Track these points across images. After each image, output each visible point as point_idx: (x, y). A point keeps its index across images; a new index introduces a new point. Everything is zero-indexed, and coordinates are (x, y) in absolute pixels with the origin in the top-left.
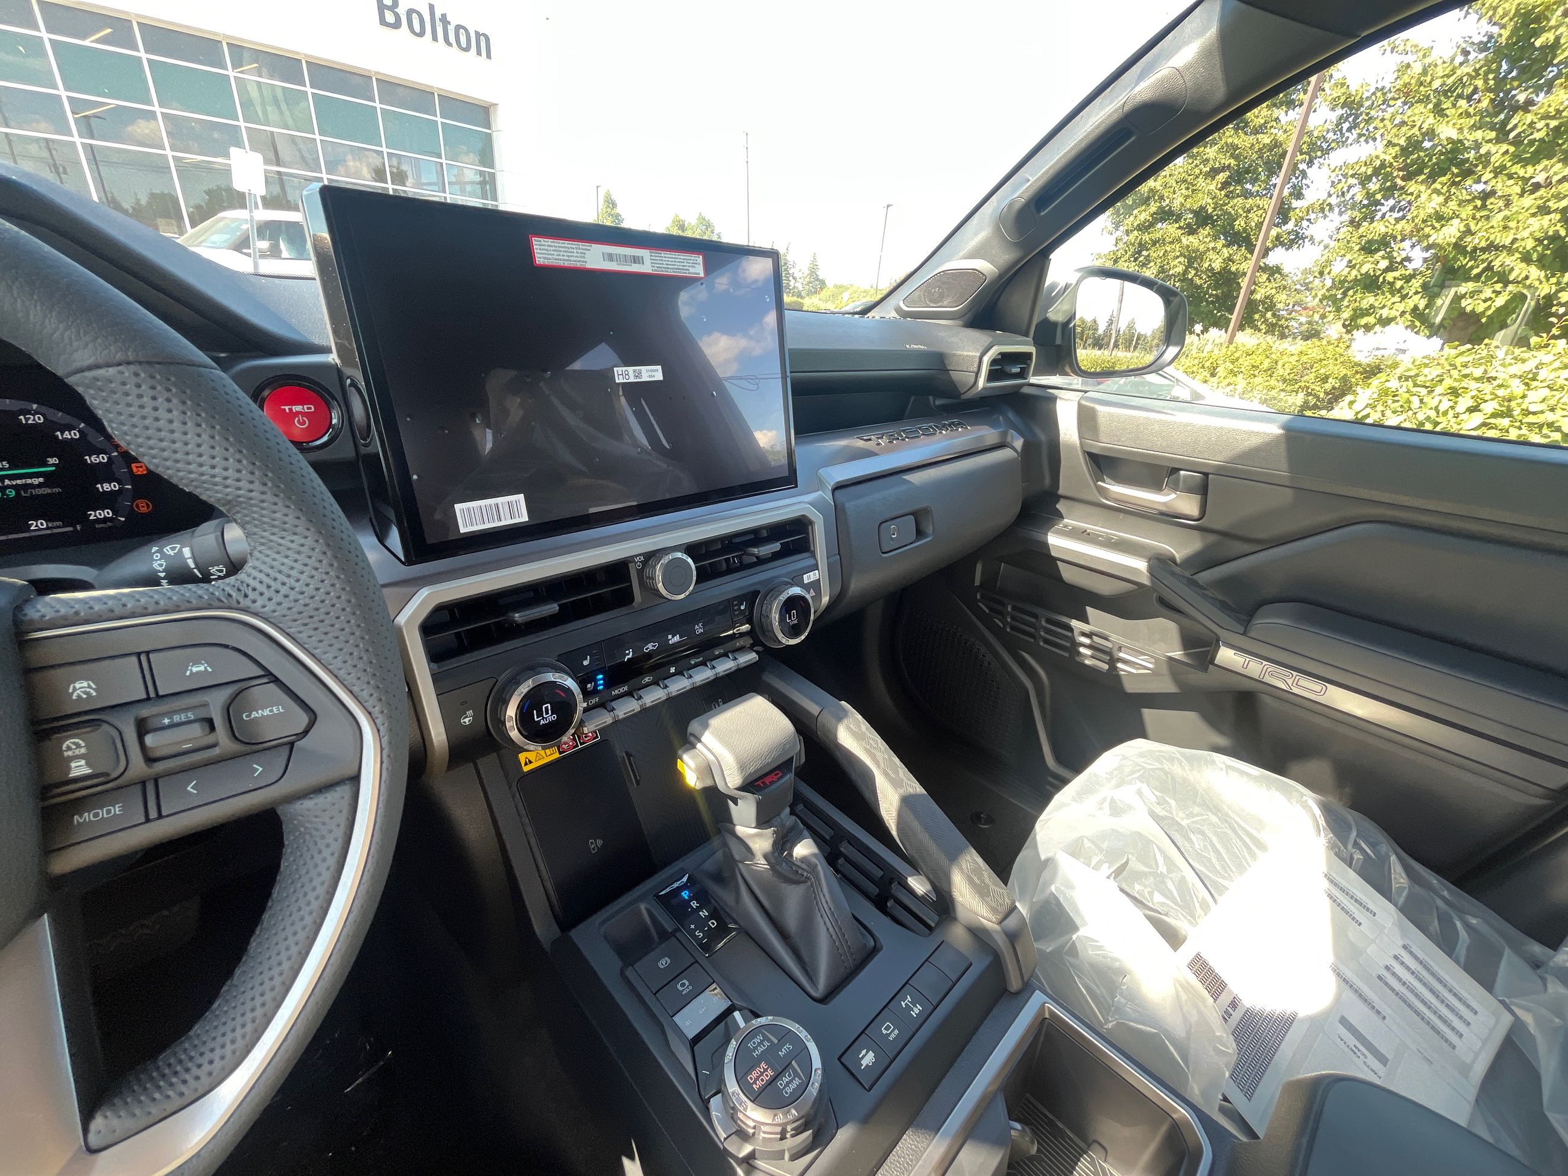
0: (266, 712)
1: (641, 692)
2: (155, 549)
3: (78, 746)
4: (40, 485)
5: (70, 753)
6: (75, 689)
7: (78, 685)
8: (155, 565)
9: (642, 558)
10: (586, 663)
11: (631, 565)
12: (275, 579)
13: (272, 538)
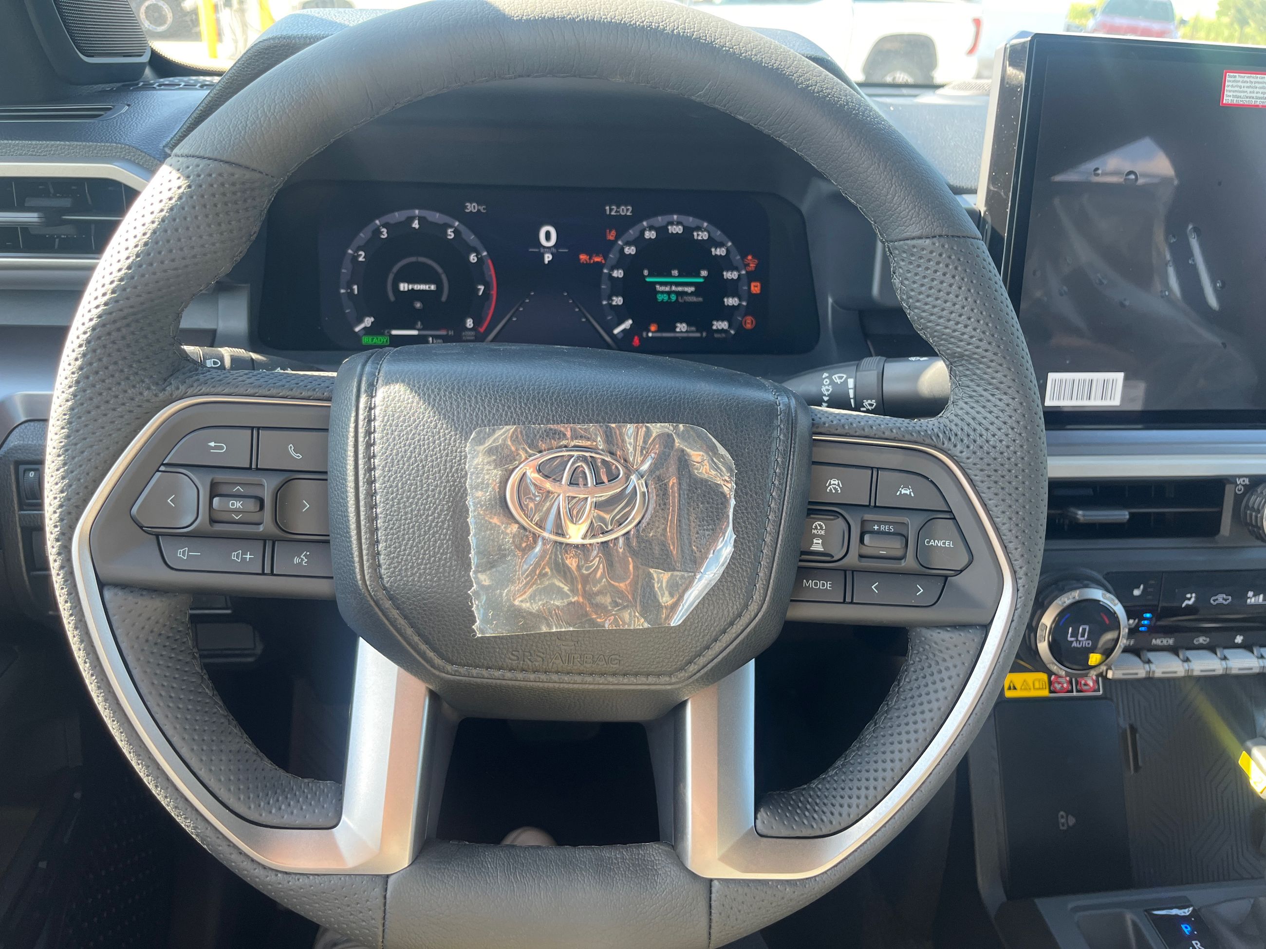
0: (940, 544)
1: (1190, 654)
2: (825, 375)
3: (821, 528)
4: (692, 294)
5: (815, 531)
6: (830, 485)
7: (832, 482)
8: (824, 389)
9: (1247, 481)
10: (1137, 592)
11: (1229, 488)
12: (975, 430)
13: (984, 393)
